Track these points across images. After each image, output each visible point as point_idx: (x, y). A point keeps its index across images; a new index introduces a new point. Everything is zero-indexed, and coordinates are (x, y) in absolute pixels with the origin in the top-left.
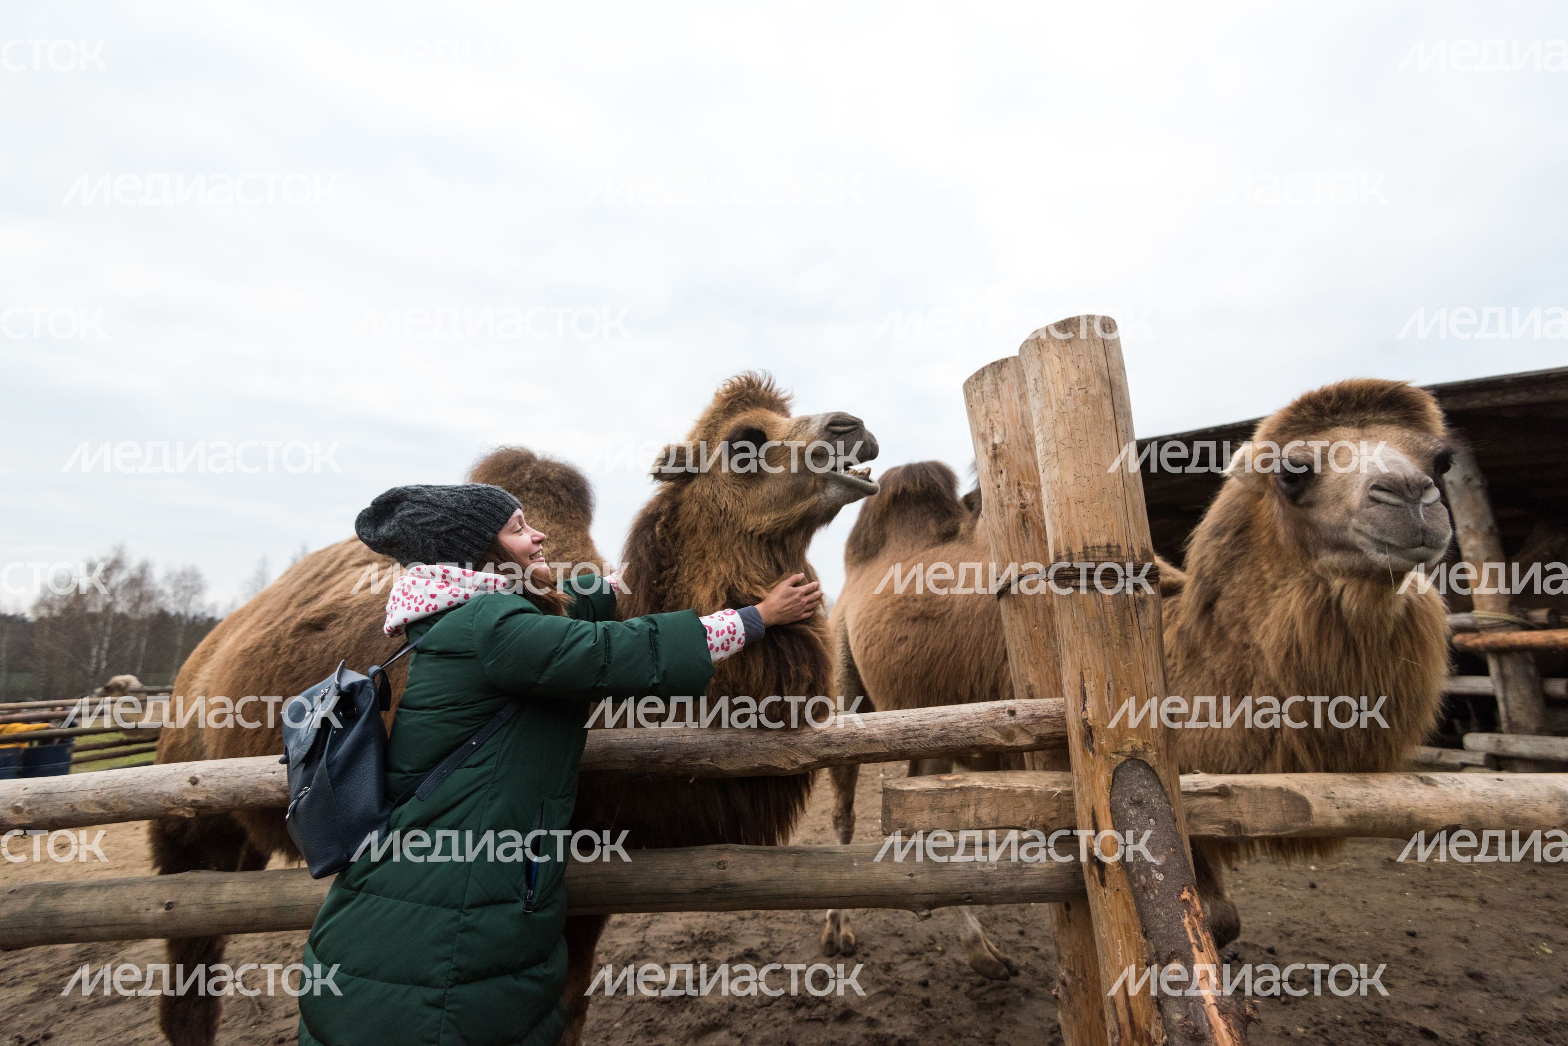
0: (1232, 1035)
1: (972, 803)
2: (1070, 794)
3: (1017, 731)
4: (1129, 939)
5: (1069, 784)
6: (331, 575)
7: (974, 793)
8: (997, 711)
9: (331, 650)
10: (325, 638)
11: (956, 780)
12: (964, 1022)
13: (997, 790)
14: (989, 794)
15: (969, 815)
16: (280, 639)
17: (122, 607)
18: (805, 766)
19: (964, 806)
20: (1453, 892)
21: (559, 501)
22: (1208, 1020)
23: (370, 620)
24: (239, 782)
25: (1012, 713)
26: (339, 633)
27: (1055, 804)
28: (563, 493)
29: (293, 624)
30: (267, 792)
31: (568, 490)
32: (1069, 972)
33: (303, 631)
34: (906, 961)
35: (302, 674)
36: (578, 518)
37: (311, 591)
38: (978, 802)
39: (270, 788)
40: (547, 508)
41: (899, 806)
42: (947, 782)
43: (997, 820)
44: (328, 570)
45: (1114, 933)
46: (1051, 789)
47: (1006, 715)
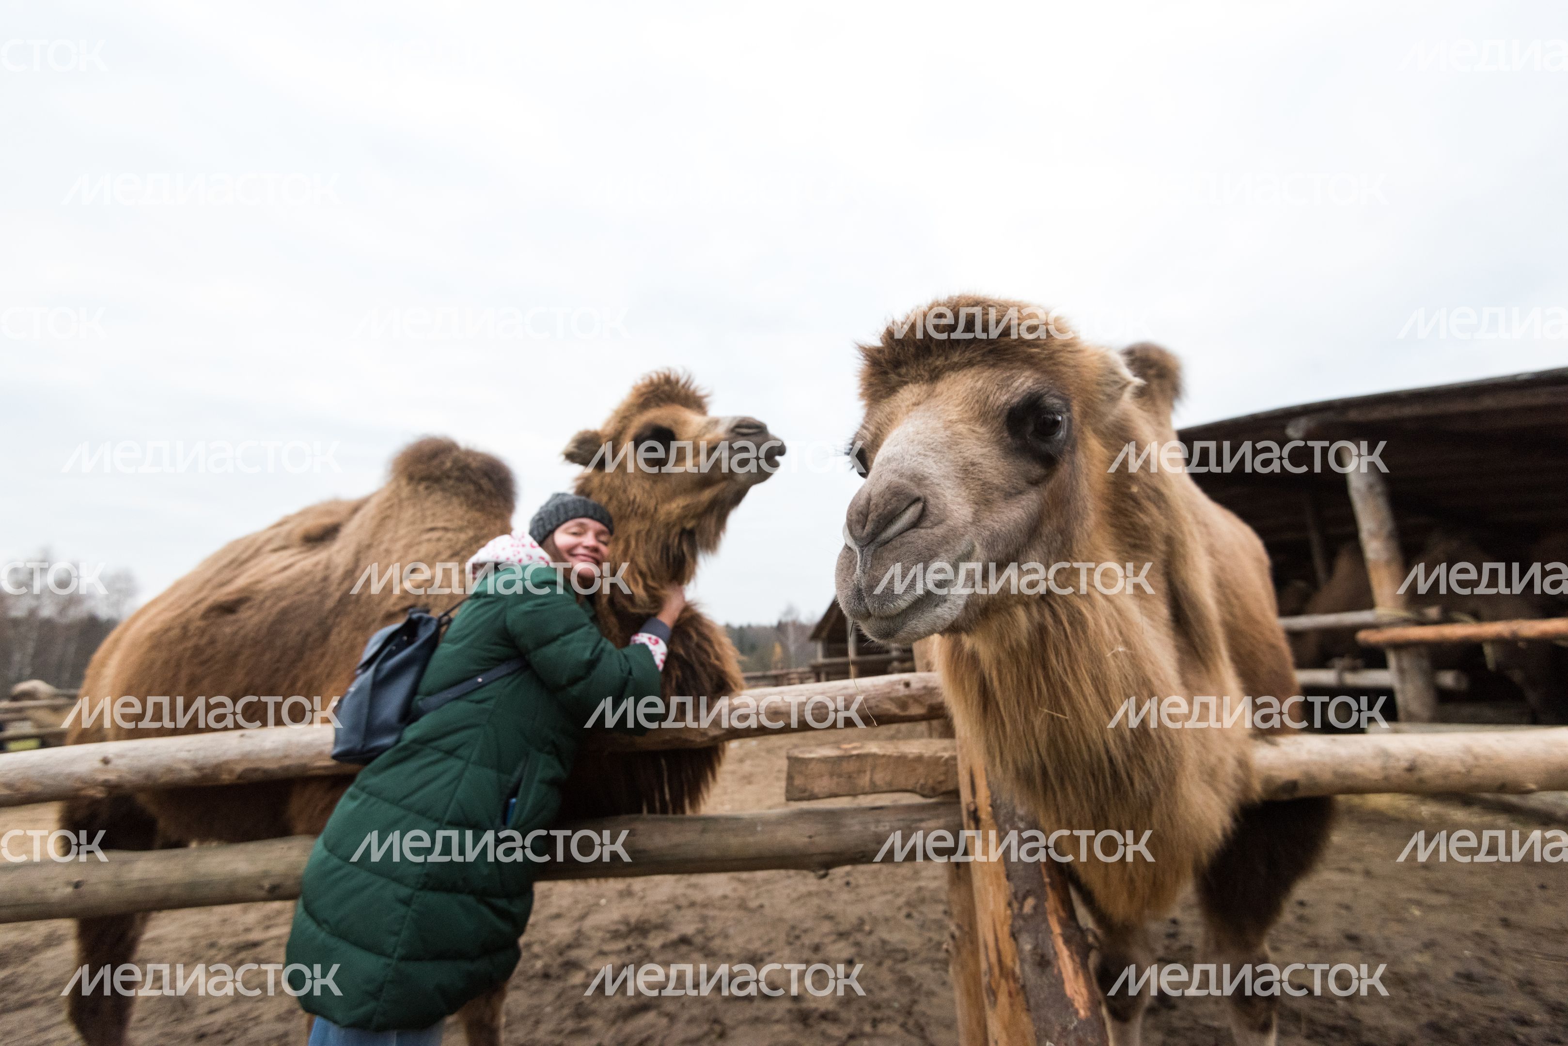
0: (1073, 960)
1: (868, 768)
2: (954, 758)
3: (911, 701)
4: (999, 886)
5: (955, 749)
6: (247, 561)
7: (870, 760)
8: (893, 683)
9: (242, 632)
10: (236, 621)
11: (855, 748)
12: (885, 995)
13: (890, 757)
14: (884, 760)
15: (864, 780)
16: (189, 621)
17: (47, 611)
18: (715, 738)
19: (861, 771)
20: (1343, 865)
21: (480, 489)
22: (1053, 947)
23: (284, 604)
24: (152, 761)
25: (907, 685)
26: (251, 617)
27: (943, 769)
28: (484, 482)
29: (203, 607)
30: (181, 771)
31: (490, 479)
32: (959, 927)
33: (213, 614)
34: (834, 942)
35: (212, 657)
36: (498, 507)
37: (226, 575)
38: (873, 769)
39: (184, 767)
40: (467, 495)
41: (800, 773)
42: (846, 750)
43: (890, 784)
44: (245, 556)
45: (987, 880)
46: (939, 754)
47: (901, 687)
